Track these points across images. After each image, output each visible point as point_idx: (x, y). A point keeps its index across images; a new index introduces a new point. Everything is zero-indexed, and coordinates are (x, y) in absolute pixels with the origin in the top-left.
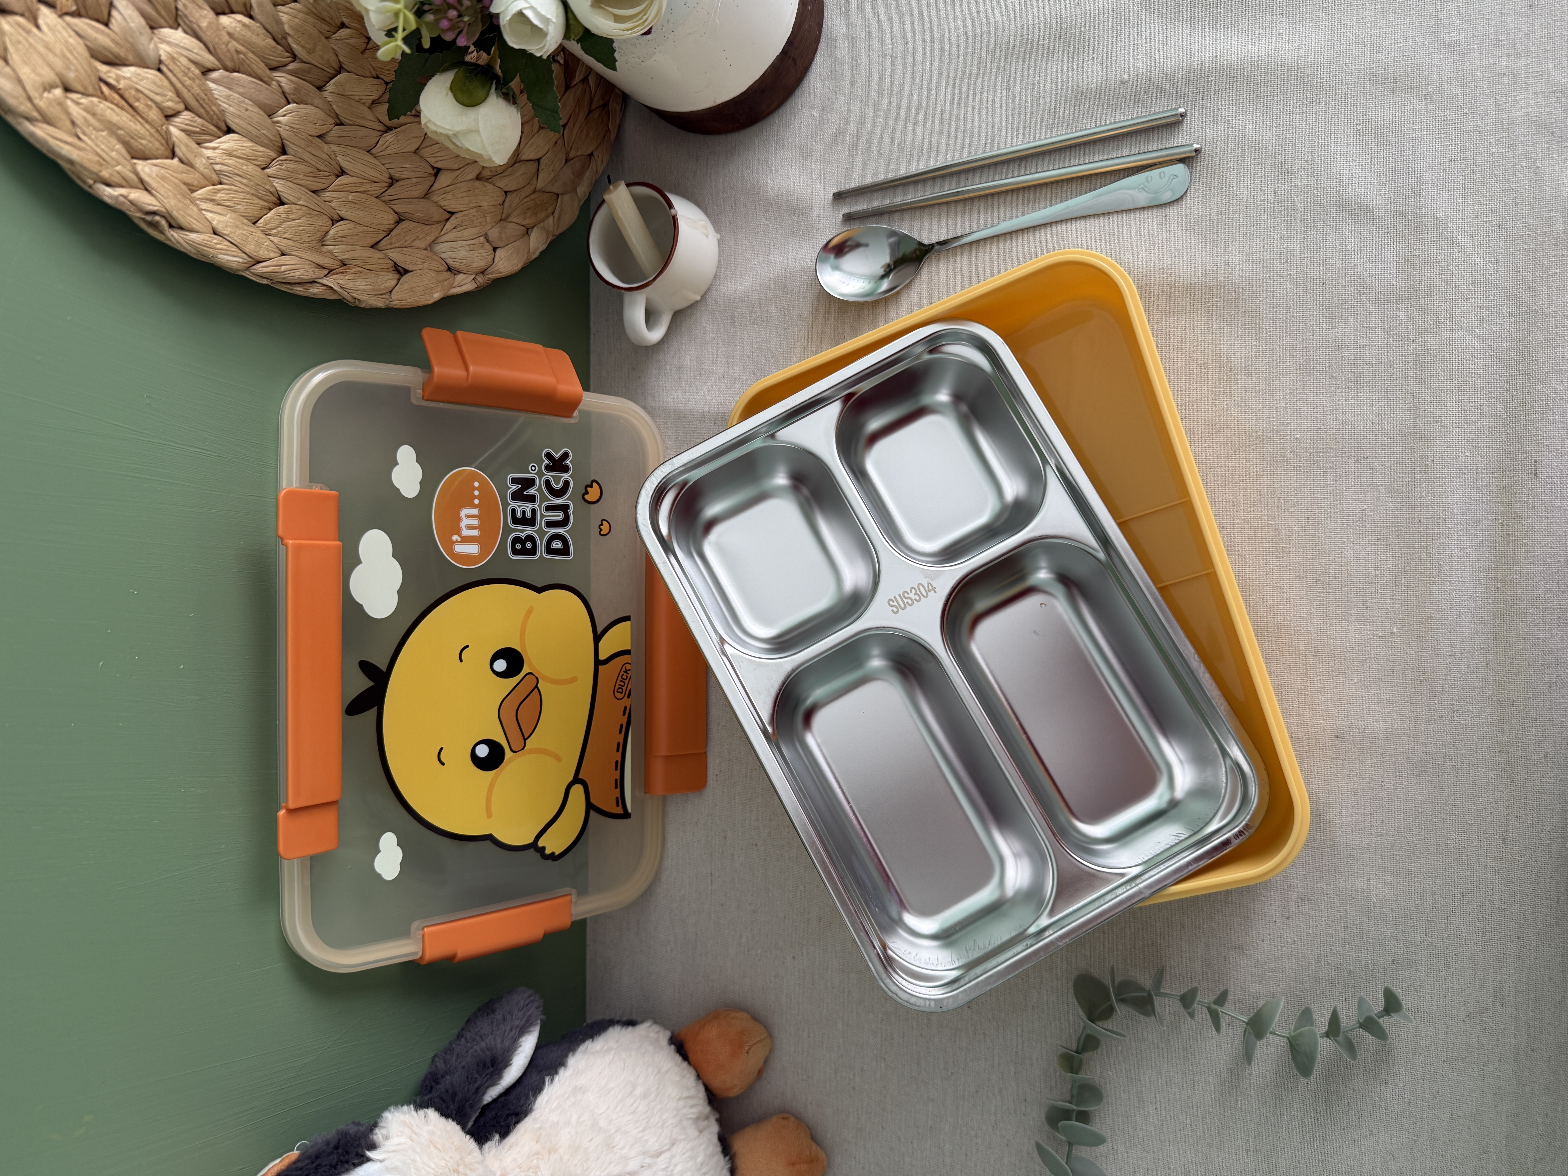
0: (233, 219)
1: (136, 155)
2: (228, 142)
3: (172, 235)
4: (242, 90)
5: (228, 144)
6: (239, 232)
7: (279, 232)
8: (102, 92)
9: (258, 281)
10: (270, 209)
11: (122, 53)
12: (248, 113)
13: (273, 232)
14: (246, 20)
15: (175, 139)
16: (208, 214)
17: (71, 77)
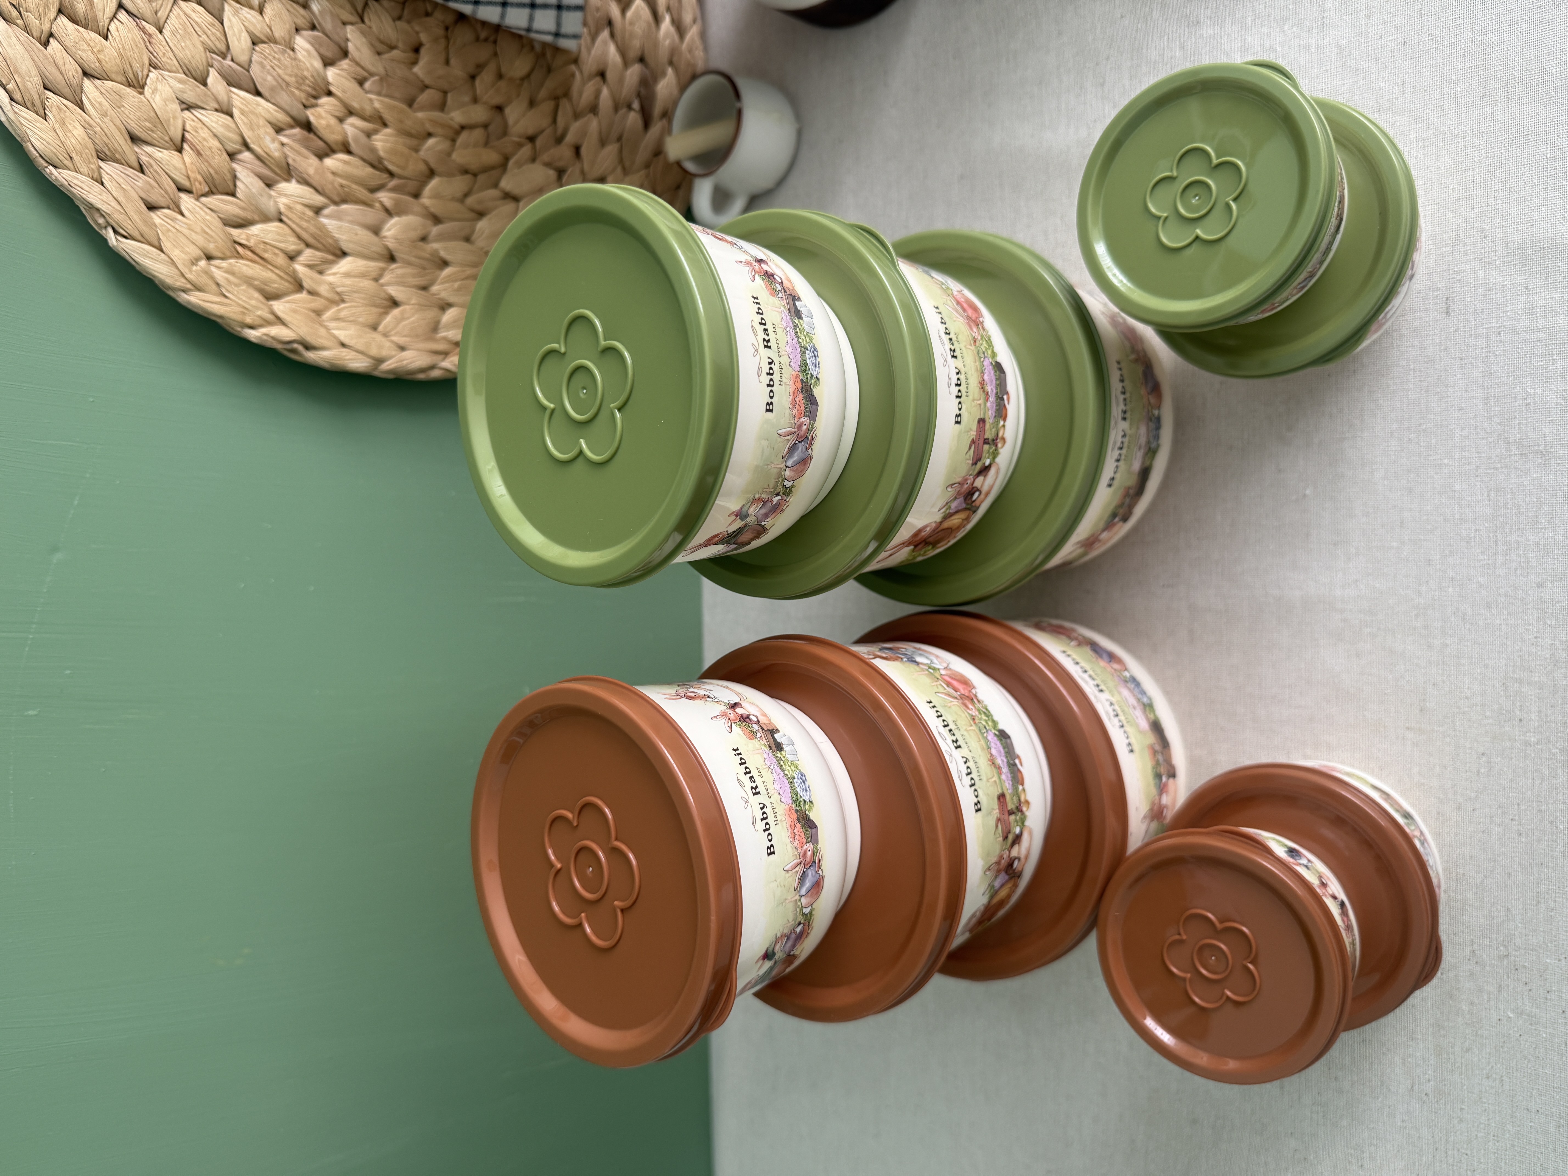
0: (357, 330)
1: (270, 297)
2: (345, 265)
3: (309, 356)
4: (351, 218)
5: (344, 268)
6: (363, 340)
7: (396, 332)
8: (238, 252)
9: (385, 377)
10: (387, 313)
11: (249, 215)
12: (357, 235)
13: (392, 333)
14: (345, 157)
15: (301, 275)
16: (336, 332)
17: (211, 248)
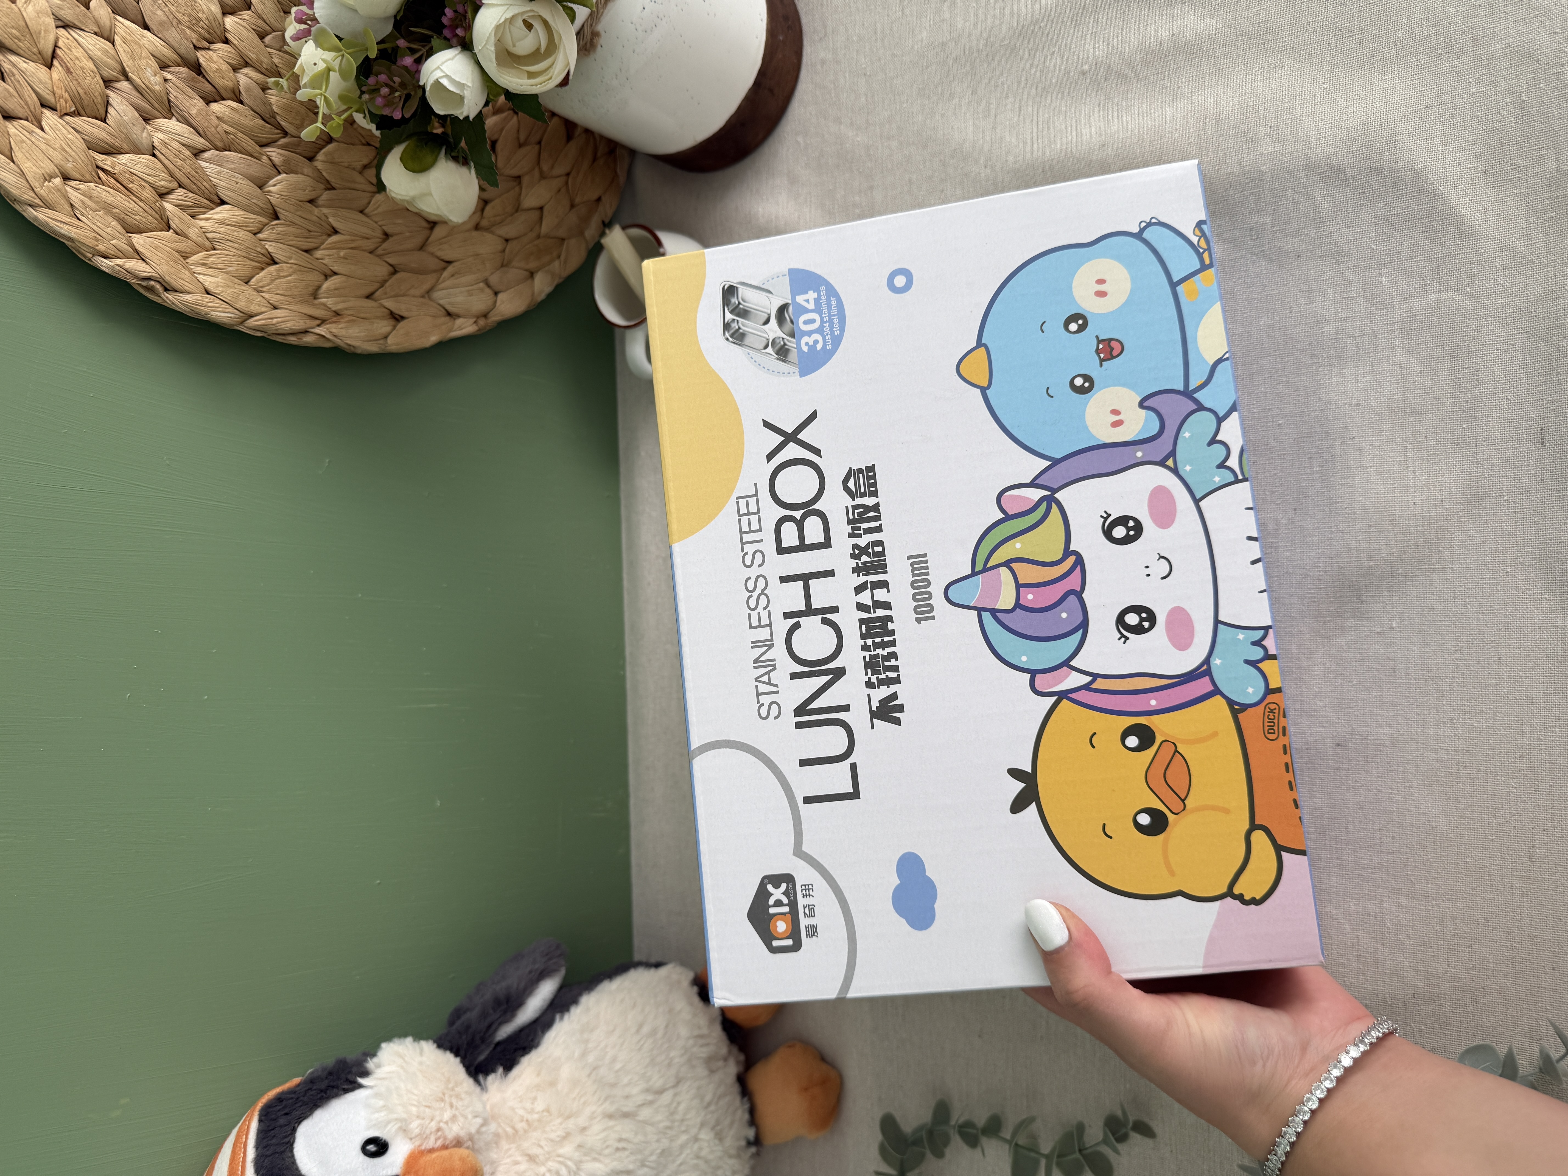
0: (225, 280)
1: (132, 230)
2: (221, 213)
3: (167, 298)
4: (232, 166)
5: (220, 215)
6: (230, 291)
7: (270, 289)
8: (100, 178)
9: (253, 334)
10: (263, 269)
11: (119, 144)
12: (238, 186)
13: (265, 289)
14: (235, 105)
15: (169, 214)
16: (201, 277)
17: (69, 166)
